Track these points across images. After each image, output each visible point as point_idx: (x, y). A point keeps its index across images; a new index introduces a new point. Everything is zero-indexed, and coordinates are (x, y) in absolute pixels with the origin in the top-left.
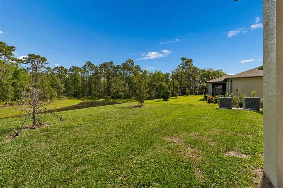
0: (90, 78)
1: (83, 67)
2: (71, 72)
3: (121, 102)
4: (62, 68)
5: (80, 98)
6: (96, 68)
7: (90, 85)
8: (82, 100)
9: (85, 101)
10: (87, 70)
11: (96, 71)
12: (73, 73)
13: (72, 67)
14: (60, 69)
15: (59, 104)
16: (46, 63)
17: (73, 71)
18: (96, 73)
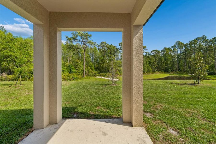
0: (179, 55)
1: (172, 47)
2: (163, 53)
3: (214, 79)
4: (156, 50)
5: (169, 72)
6: (186, 45)
7: (179, 61)
8: (170, 74)
9: (173, 75)
10: (176, 48)
11: (186, 48)
12: (164, 53)
13: (164, 48)
14: (155, 51)
15: (151, 77)
16: (146, 49)
17: (164, 52)
18: (186, 51)
